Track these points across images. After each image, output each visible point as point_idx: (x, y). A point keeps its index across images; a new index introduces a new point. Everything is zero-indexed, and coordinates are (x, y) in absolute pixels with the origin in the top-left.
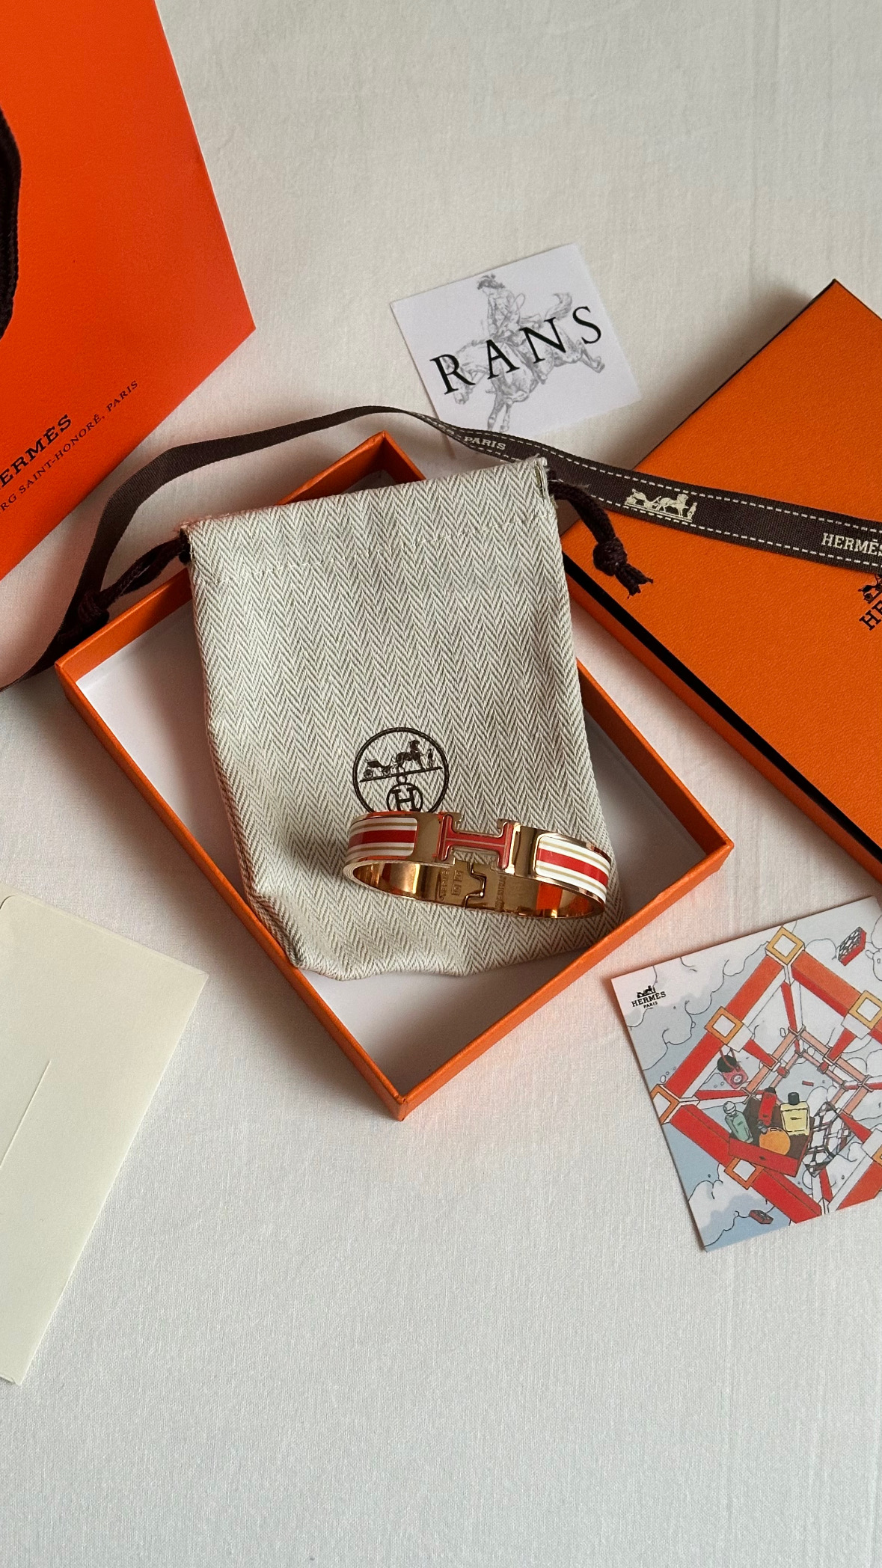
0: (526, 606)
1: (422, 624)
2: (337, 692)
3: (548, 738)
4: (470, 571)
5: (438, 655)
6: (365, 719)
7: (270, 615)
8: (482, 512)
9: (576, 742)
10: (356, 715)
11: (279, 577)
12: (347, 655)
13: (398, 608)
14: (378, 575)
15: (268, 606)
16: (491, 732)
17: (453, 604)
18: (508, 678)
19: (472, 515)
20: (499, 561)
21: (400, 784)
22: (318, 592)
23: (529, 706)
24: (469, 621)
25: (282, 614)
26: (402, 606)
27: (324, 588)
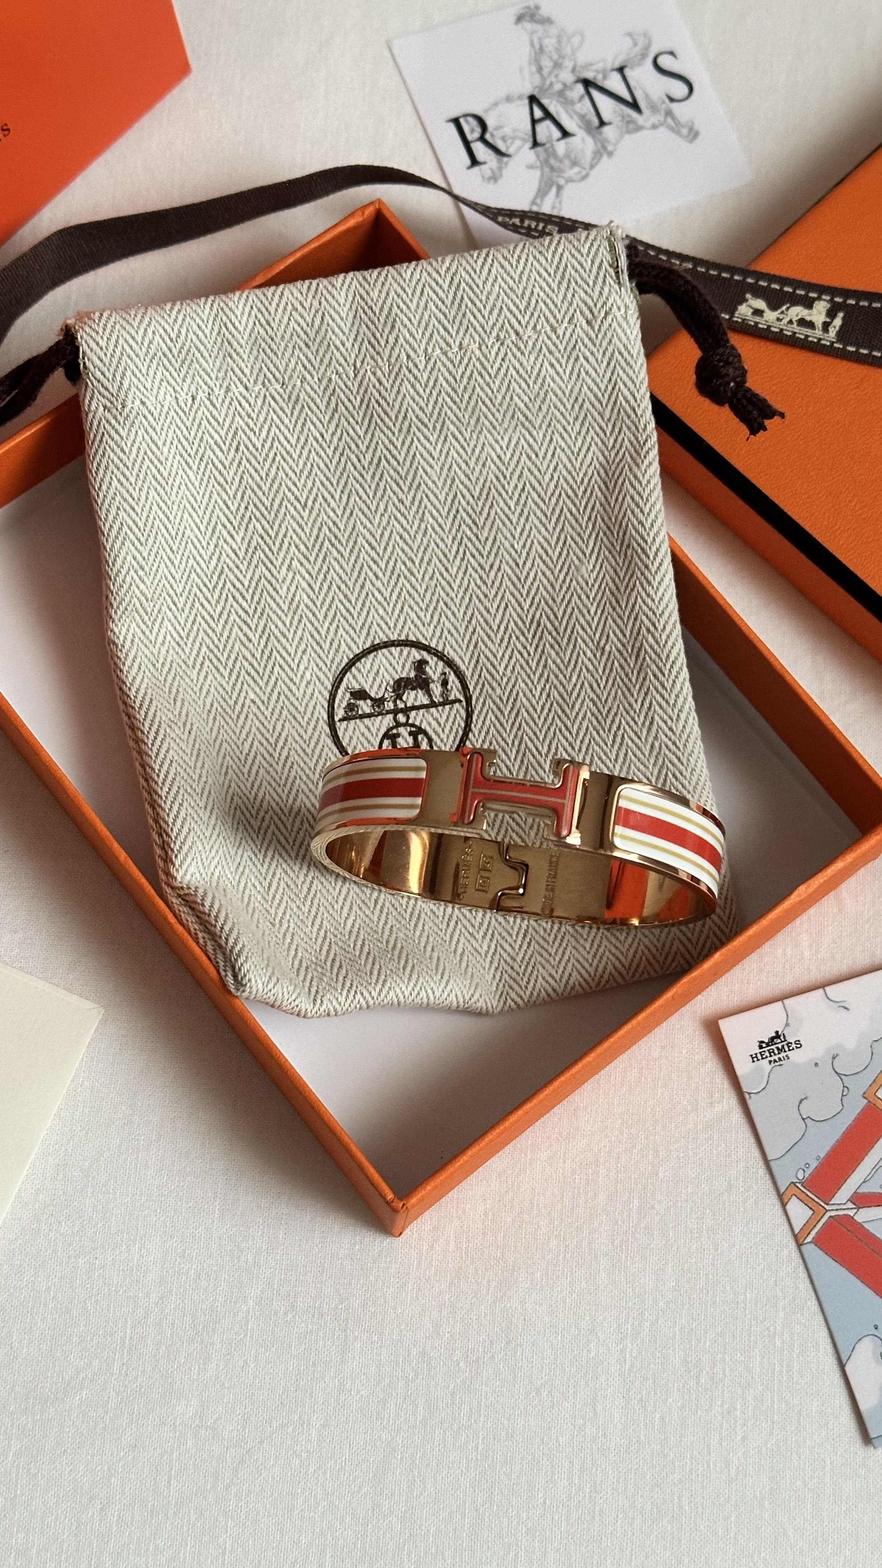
0: (590, 454)
1: (434, 482)
2: (305, 585)
3: (625, 652)
4: (508, 399)
5: (458, 531)
6: (347, 627)
7: (203, 465)
8: (527, 308)
9: (668, 656)
10: (333, 620)
11: (218, 406)
12: (320, 529)
13: (398, 457)
14: (368, 406)
15: (201, 451)
16: (537, 646)
17: (481, 452)
18: (564, 563)
19: (511, 312)
20: (552, 384)
21: (398, 725)
22: (277, 432)
23: (595, 604)
24: (505, 477)
25: (223, 464)
26: (403, 455)
27: (287, 427)
